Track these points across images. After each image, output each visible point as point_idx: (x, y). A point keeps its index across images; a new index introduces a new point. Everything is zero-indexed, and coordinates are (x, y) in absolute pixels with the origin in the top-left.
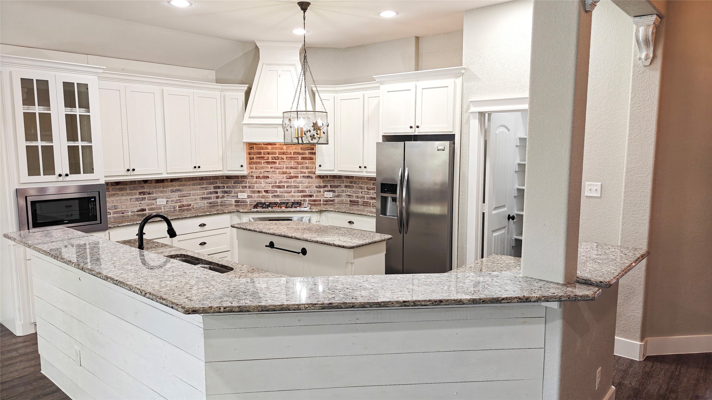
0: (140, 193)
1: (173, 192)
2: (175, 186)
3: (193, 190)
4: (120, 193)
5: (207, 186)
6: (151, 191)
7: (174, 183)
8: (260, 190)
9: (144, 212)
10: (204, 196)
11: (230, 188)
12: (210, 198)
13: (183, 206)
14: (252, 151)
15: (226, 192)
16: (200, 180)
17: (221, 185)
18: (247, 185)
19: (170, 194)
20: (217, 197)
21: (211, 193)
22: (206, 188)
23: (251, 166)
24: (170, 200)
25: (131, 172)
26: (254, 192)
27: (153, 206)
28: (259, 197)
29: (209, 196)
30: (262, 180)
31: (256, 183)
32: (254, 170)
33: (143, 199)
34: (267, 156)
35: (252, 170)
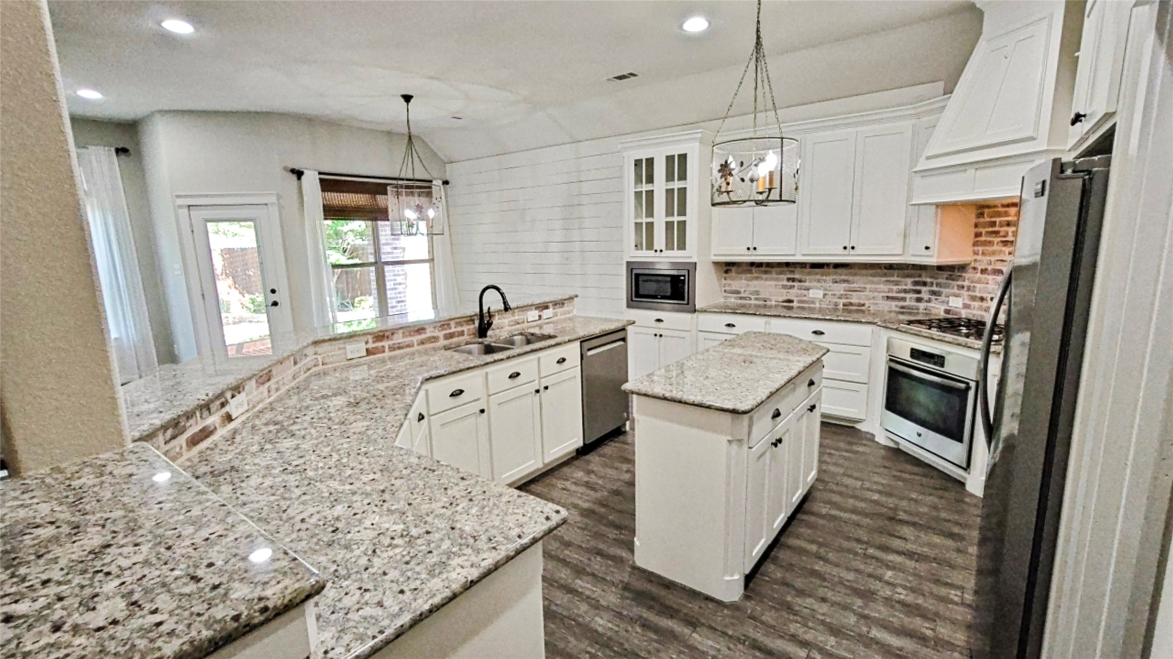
0: (788, 280)
1: (836, 282)
2: (841, 275)
3: (873, 283)
4: (764, 276)
5: (899, 279)
6: (803, 278)
7: (839, 270)
8: (985, 295)
9: (791, 304)
10: (890, 295)
11: (941, 287)
12: (904, 299)
13: (851, 304)
14: (982, 220)
15: (933, 293)
16: (885, 268)
17: (929, 280)
18: (966, 283)
19: (831, 284)
20: (919, 300)
21: (905, 291)
22: (897, 283)
23: (976, 248)
24: (830, 293)
25: (752, 251)
26: (973, 298)
27: (805, 298)
28: (980, 308)
29: (902, 295)
30: (990, 277)
31: (979, 281)
32: (979, 257)
33: (792, 287)
34: (1006, 228)
35: (976, 257)
